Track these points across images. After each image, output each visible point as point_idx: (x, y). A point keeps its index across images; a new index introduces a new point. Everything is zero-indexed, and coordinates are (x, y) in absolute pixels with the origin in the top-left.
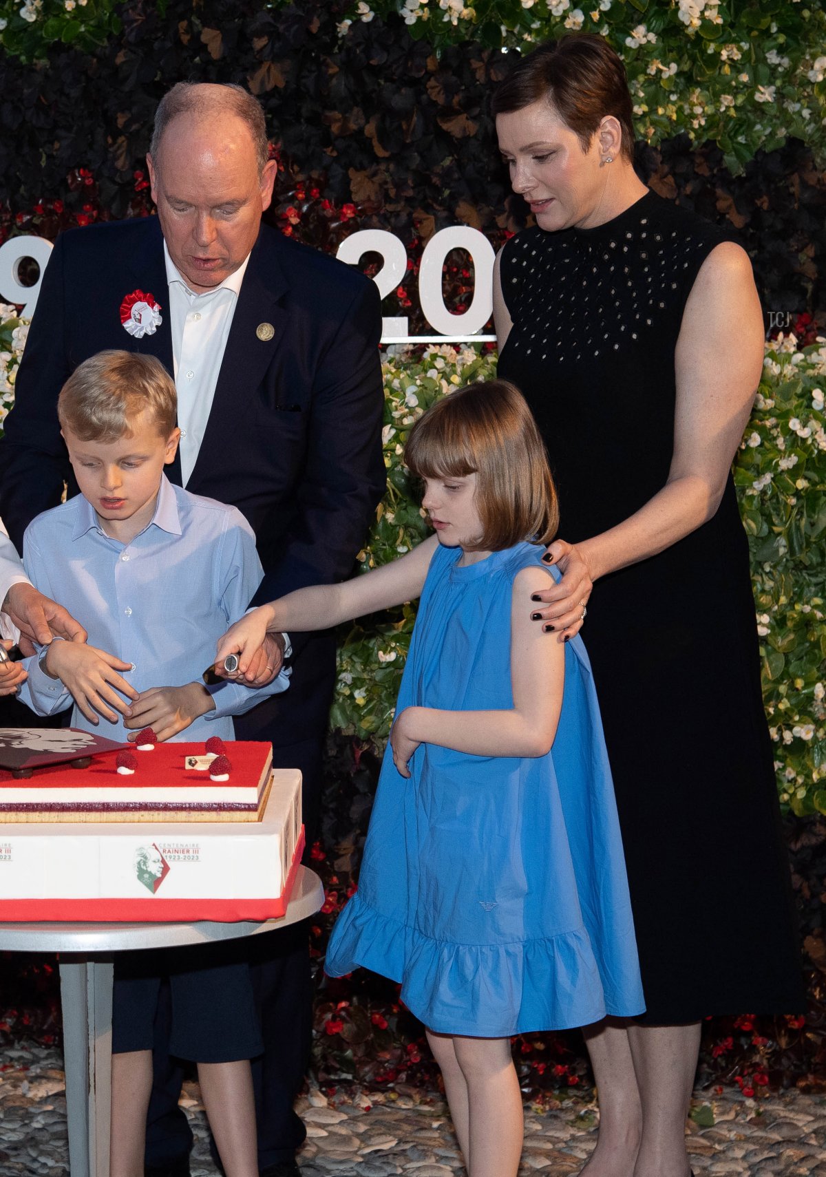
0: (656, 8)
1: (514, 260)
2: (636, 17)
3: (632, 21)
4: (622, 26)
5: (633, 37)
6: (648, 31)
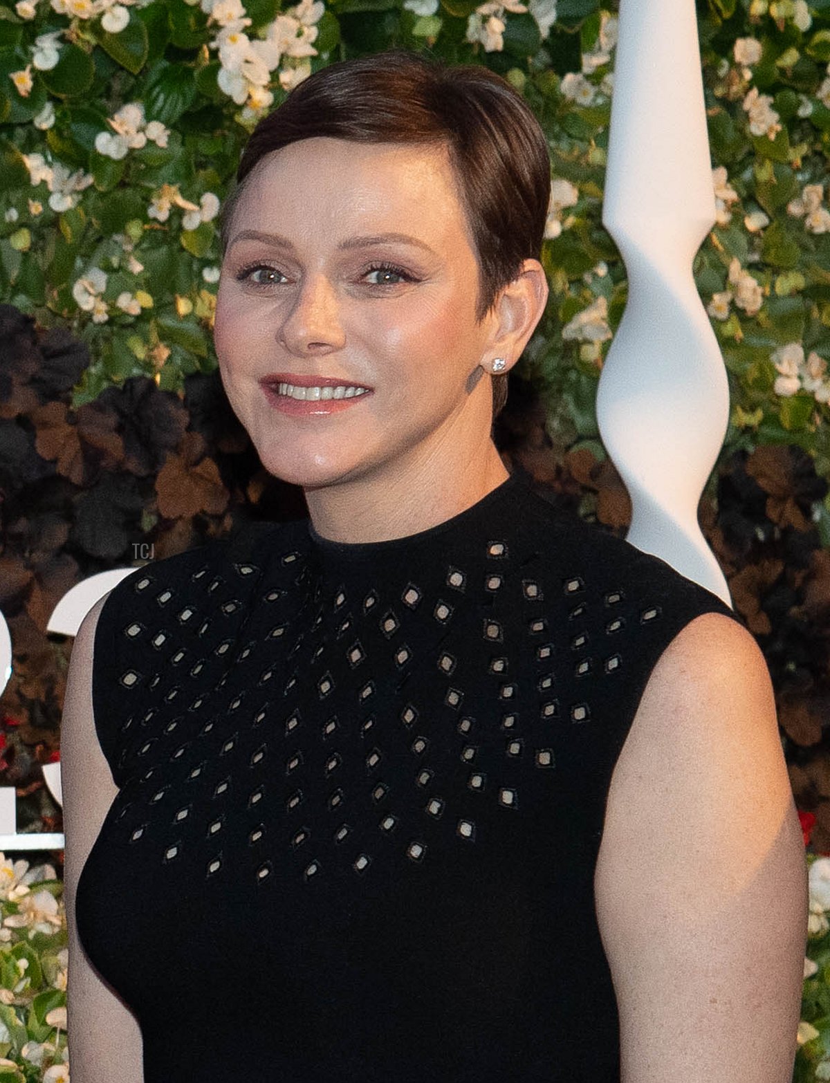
0: (165, 64)
1: (134, 631)
2: (117, 86)
3: (108, 94)
4: (86, 106)
5: (114, 133)
6: (149, 117)
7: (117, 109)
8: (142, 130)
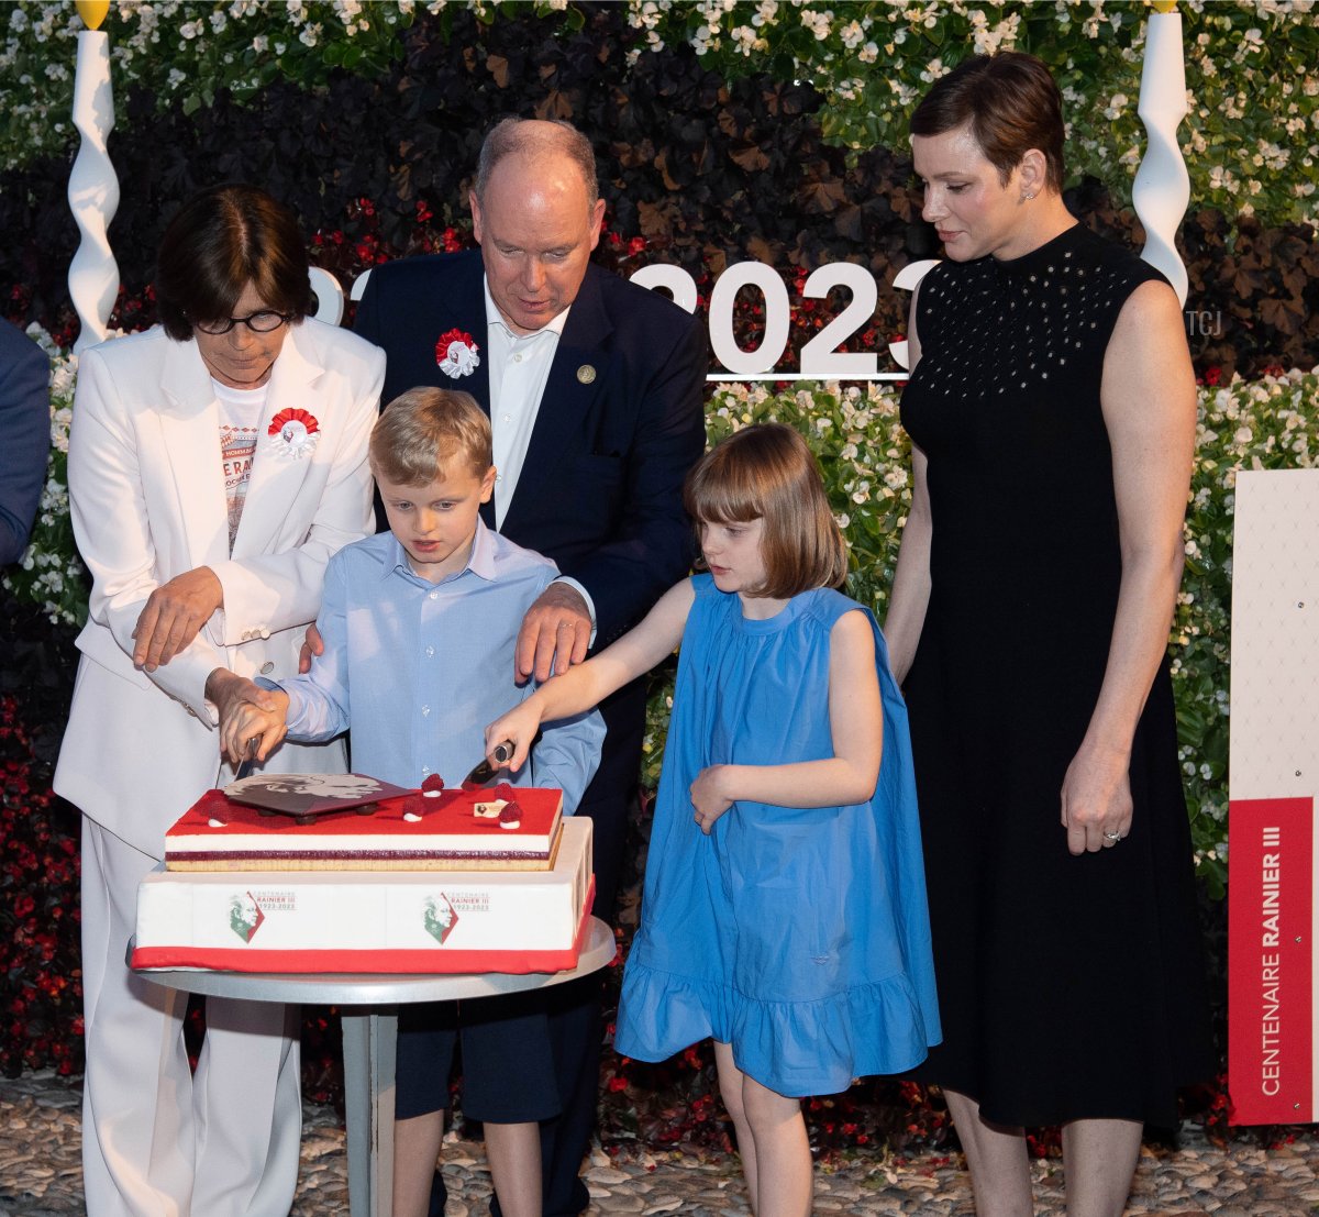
0: (951, 42)
1: (933, 290)
2: (930, 51)
3: (926, 55)
4: (917, 60)
5: (928, 71)
6: (944, 65)
7: (930, 61)
8: (940, 70)
